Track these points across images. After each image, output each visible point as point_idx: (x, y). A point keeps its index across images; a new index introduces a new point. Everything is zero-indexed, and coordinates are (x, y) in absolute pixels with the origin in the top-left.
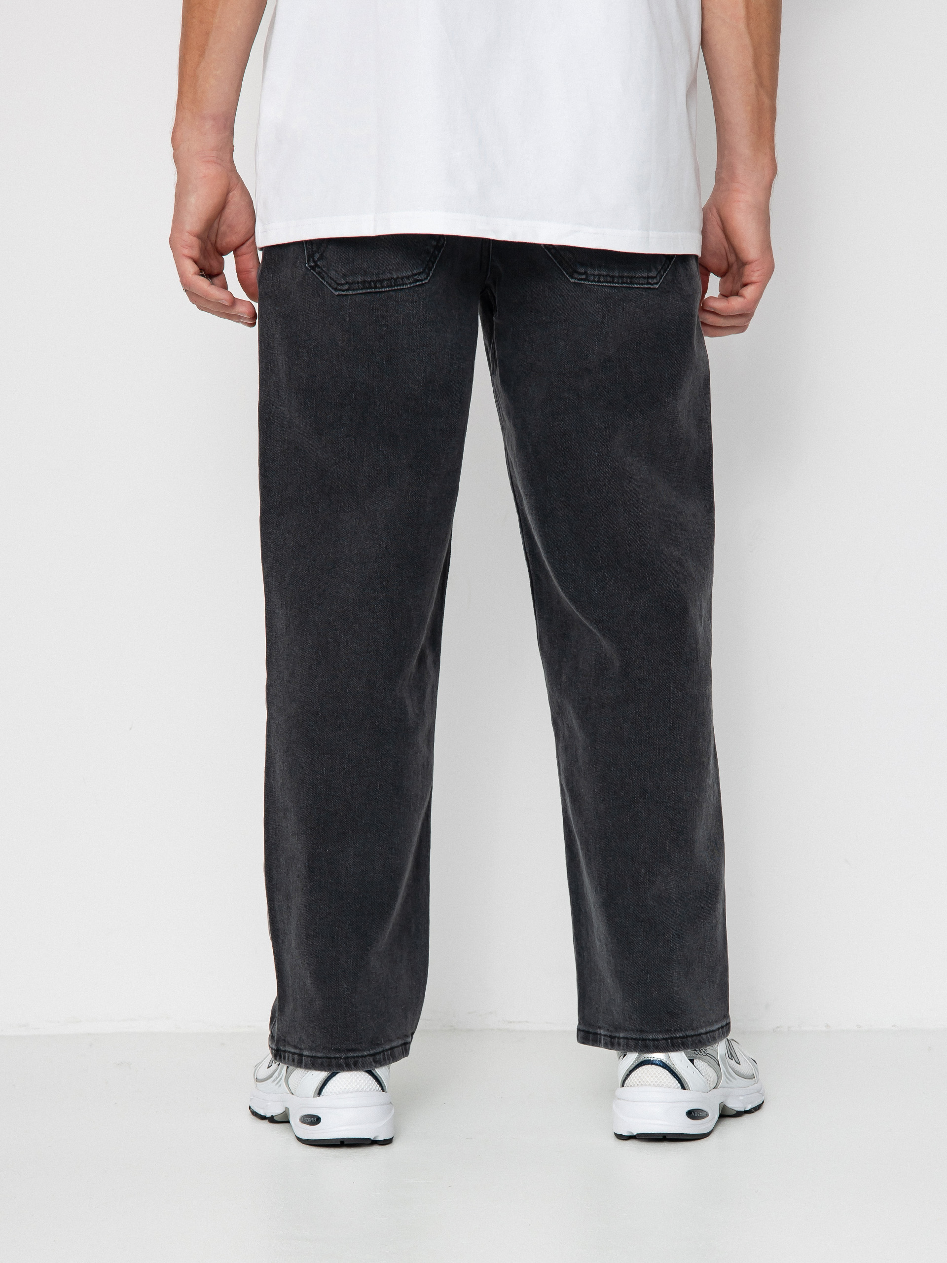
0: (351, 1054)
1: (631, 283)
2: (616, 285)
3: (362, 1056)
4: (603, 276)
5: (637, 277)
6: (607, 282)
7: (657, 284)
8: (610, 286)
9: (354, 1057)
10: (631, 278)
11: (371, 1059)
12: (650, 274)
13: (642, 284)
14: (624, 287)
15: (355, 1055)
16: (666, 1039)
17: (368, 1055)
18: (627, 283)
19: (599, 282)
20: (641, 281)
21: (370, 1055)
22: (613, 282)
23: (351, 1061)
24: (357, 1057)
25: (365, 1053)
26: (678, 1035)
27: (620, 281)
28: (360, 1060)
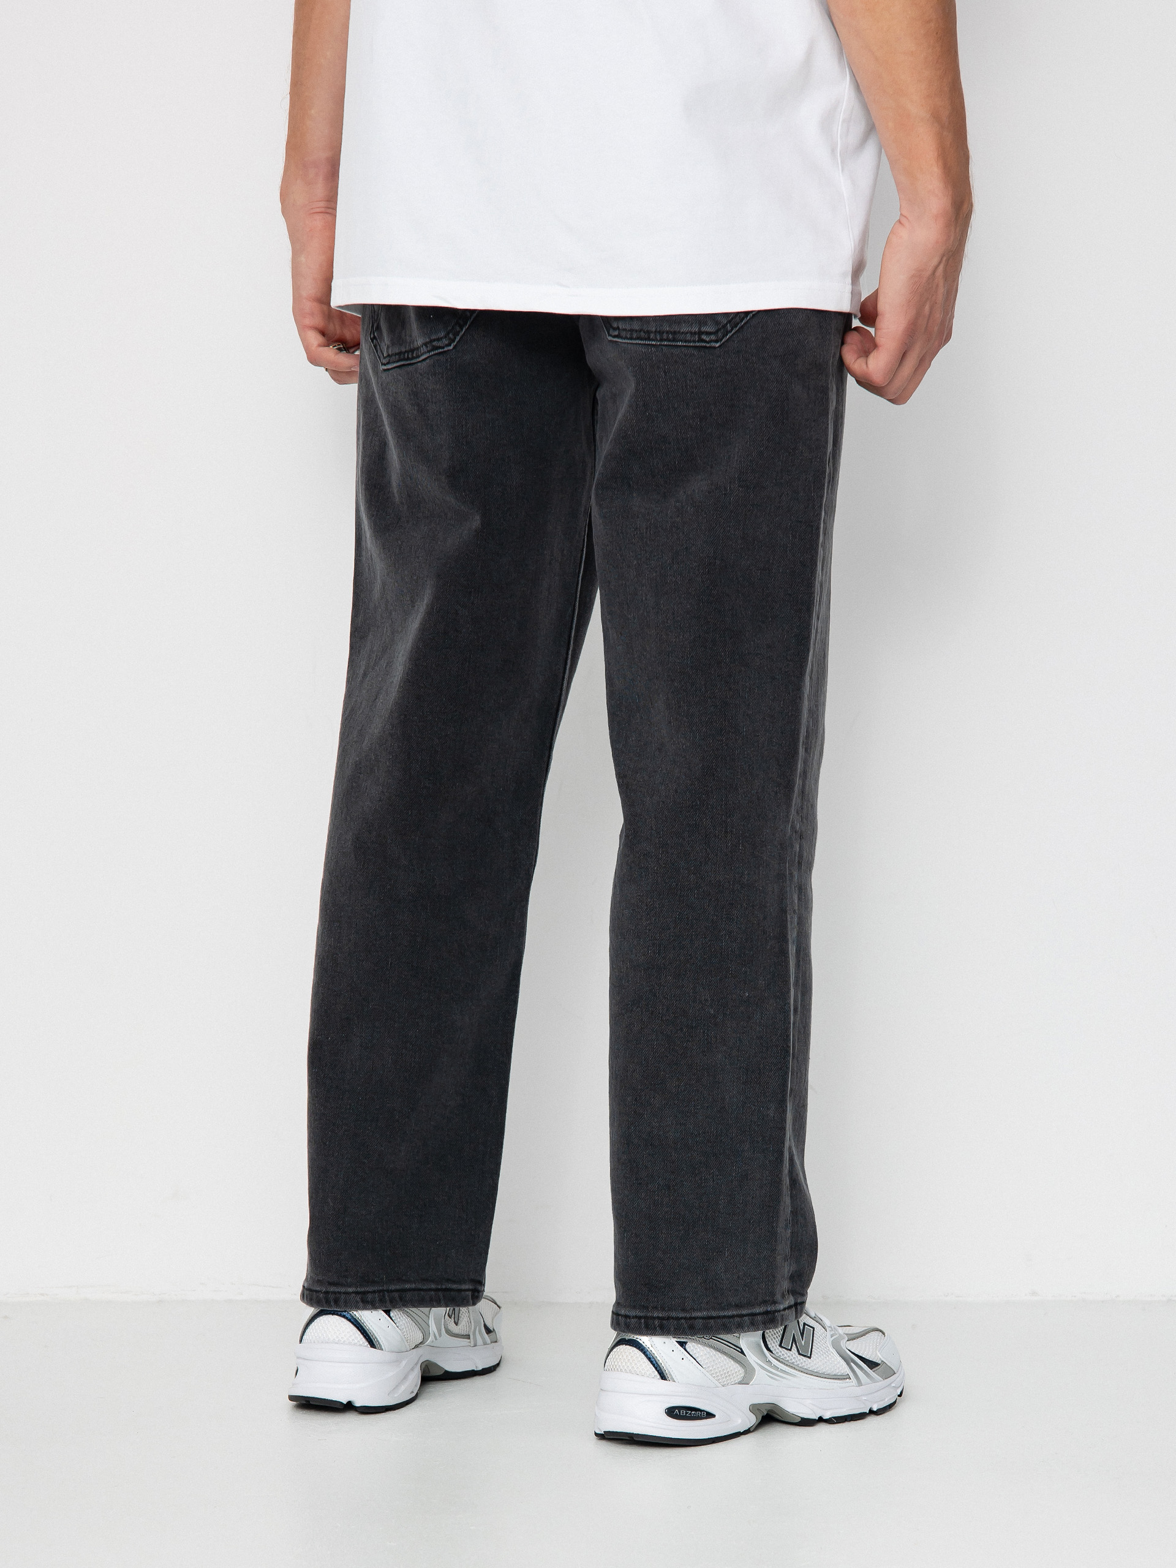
0: (332, 1289)
1: (674, 340)
2: (654, 343)
3: (346, 1293)
4: (636, 331)
5: (683, 333)
6: (641, 339)
7: (716, 341)
8: (645, 344)
9: (335, 1293)
10: (675, 333)
11: (358, 1298)
12: (703, 329)
13: (690, 341)
14: (664, 345)
15: (337, 1290)
16: (640, 1318)
17: (353, 1292)
18: (669, 340)
19: (631, 338)
20: (688, 337)
21: (357, 1293)
22: (649, 339)
23: (331, 1297)
24: (340, 1293)
25: (350, 1290)
26: (655, 1315)
27: (658, 338)
28: (343, 1297)
